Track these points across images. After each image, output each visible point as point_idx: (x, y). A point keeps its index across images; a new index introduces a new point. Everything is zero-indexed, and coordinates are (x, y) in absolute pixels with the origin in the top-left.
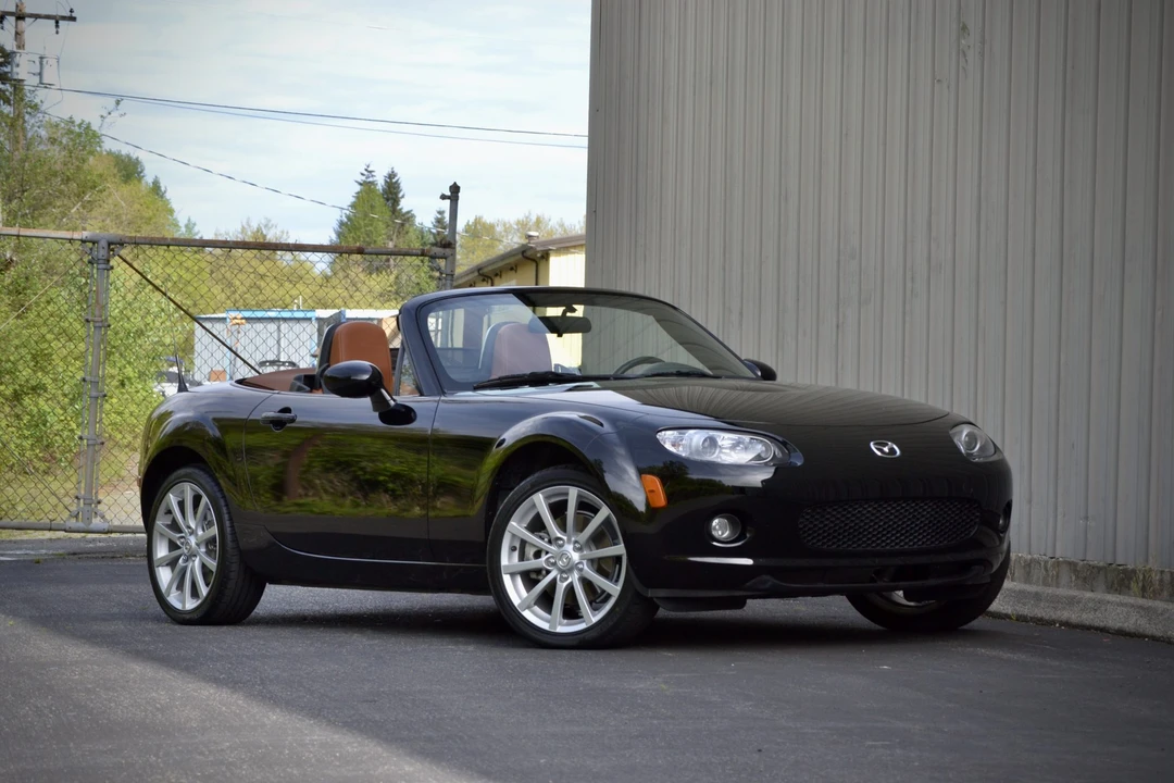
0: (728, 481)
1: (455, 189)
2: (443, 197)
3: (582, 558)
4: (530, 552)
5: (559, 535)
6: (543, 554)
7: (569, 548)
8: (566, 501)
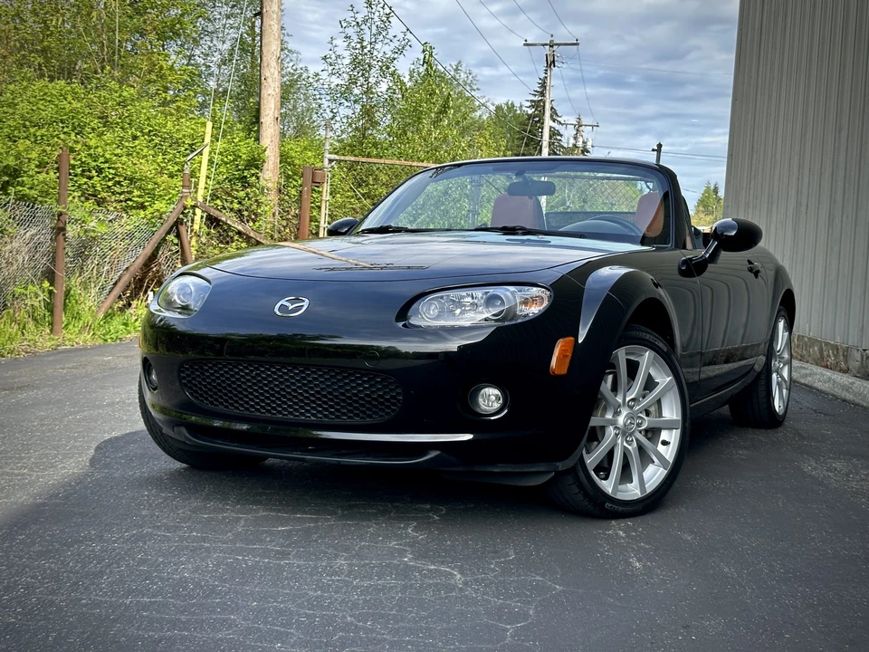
1: (660, 146)
2: (653, 150)
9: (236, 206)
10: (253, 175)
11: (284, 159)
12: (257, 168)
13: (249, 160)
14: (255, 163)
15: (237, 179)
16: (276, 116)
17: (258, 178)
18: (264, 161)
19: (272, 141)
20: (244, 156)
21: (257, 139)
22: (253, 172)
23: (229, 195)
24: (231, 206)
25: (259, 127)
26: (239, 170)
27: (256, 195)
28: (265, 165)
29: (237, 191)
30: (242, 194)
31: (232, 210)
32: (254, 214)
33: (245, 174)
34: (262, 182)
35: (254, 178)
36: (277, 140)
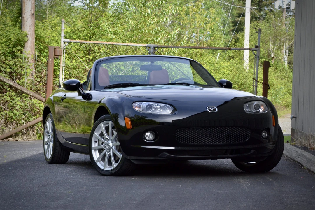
0: (158, 120)
3: (113, 145)
4: (101, 143)
5: (107, 137)
6: (104, 143)
7: (110, 142)
8: (108, 126)
9: (8, 70)
10: (18, 50)
11: (38, 39)
12: (21, 46)
13: (15, 41)
14: (20, 43)
15: (9, 53)
16: (32, 13)
17: (22, 52)
18: (26, 42)
19: (30, 29)
20: (13, 39)
21: (21, 28)
22: (18, 48)
23: (4, 63)
24: (5, 70)
25: (21, 20)
26: (10, 47)
27: (21, 63)
28: (26, 44)
29: (9, 61)
30: (12, 63)
31: (6, 72)
32: (20, 75)
33: (14, 50)
34: (24, 55)
35: (19, 52)
36: (33, 28)
